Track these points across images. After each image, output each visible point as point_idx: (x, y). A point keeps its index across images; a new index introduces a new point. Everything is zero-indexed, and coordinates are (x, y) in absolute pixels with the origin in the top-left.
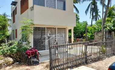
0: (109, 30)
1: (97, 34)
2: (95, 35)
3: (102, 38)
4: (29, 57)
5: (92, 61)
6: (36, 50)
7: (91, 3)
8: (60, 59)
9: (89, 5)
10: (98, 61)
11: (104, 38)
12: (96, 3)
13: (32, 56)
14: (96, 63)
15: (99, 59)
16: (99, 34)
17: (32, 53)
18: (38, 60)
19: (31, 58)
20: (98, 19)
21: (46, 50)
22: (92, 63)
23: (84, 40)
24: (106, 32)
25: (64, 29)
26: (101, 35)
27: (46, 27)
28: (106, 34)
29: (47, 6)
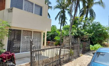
0: (74, 35)
1: (65, 38)
2: (64, 39)
3: (69, 42)
4: (5, 61)
5: (64, 62)
6: (13, 54)
7: (61, 11)
8: (36, 62)
9: (59, 13)
10: (68, 62)
11: (71, 42)
12: (65, 12)
13: (8, 60)
14: (67, 64)
15: (69, 61)
16: (67, 38)
17: (9, 57)
18: (14, 64)
19: (7, 62)
20: (65, 25)
21: (20, 53)
22: (64, 64)
23: (54, 43)
24: (72, 37)
25: (39, 33)
26: (68, 40)
27: (22, 29)
28: (72, 38)
29: (25, 10)
